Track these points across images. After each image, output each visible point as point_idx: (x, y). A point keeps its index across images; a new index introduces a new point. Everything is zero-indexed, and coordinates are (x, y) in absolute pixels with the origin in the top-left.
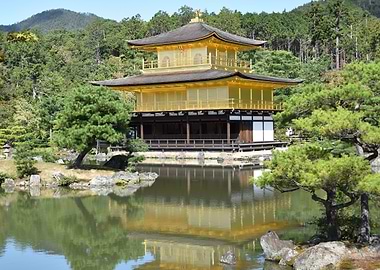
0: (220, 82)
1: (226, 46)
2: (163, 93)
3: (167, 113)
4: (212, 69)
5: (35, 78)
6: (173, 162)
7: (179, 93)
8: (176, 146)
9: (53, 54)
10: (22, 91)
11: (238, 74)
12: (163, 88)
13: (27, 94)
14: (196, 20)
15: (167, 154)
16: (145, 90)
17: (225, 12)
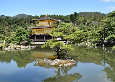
0: (51, 28)
1: (52, 21)
2: (40, 30)
3: (40, 34)
4: (49, 26)
5: (15, 27)
6: (42, 44)
7: (43, 30)
8: (42, 41)
9: (20, 22)
10: (12, 30)
11: (54, 27)
12: (40, 29)
13: (14, 30)
14: (47, 16)
15: (41, 42)
16: (36, 30)
17: (55, 15)
